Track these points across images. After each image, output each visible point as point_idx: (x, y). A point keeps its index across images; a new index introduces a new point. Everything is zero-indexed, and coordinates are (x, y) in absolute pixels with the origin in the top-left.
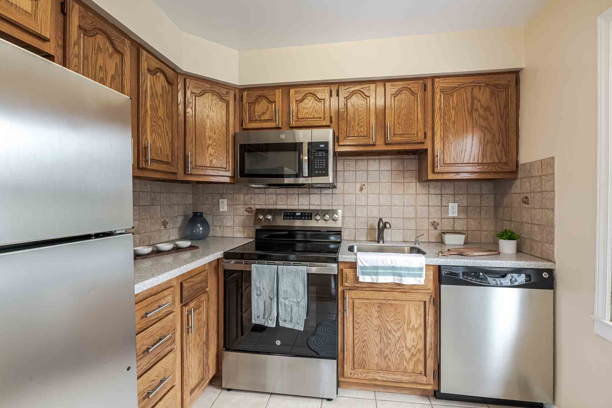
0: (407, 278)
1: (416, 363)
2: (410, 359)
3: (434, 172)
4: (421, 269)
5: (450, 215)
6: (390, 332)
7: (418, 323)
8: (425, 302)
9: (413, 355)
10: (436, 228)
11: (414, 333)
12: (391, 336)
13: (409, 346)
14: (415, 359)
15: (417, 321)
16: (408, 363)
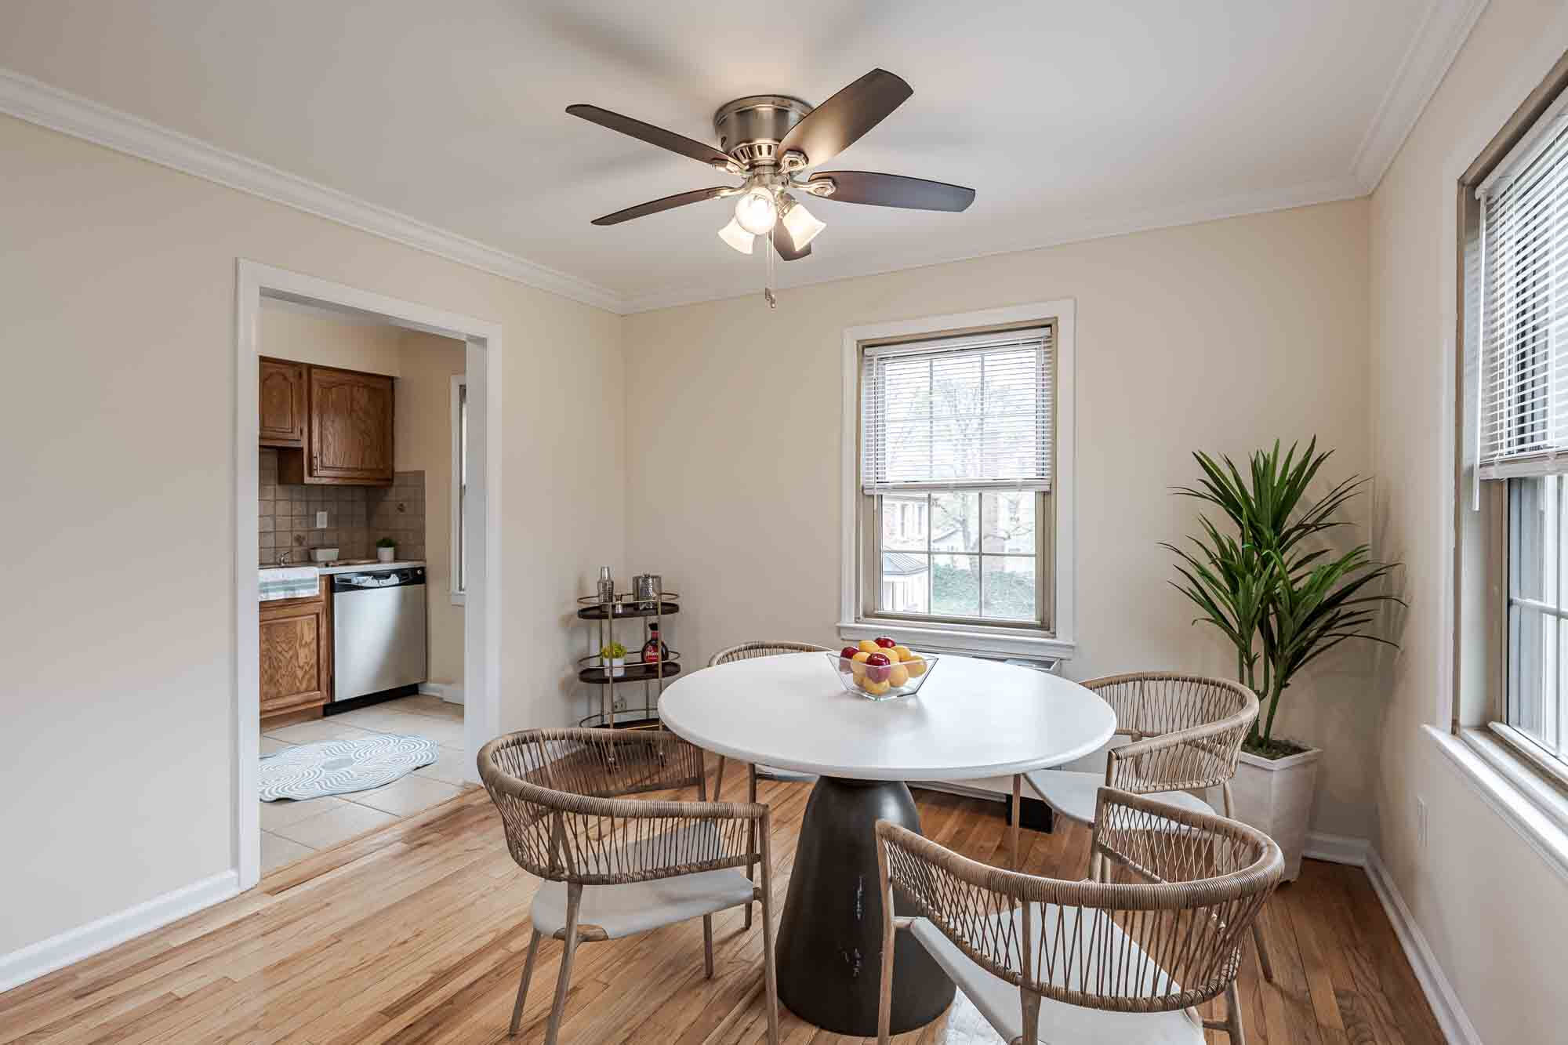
0: (302, 591)
1: (309, 680)
2: (303, 677)
3: (311, 475)
4: (315, 580)
5: (319, 526)
6: (280, 653)
7: (311, 636)
8: (318, 615)
9: (306, 672)
10: (301, 544)
11: (307, 650)
12: (282, 658)
13: (301, 664)
14: (307, 677)
15: (309, 636)
16: (301, 683)
